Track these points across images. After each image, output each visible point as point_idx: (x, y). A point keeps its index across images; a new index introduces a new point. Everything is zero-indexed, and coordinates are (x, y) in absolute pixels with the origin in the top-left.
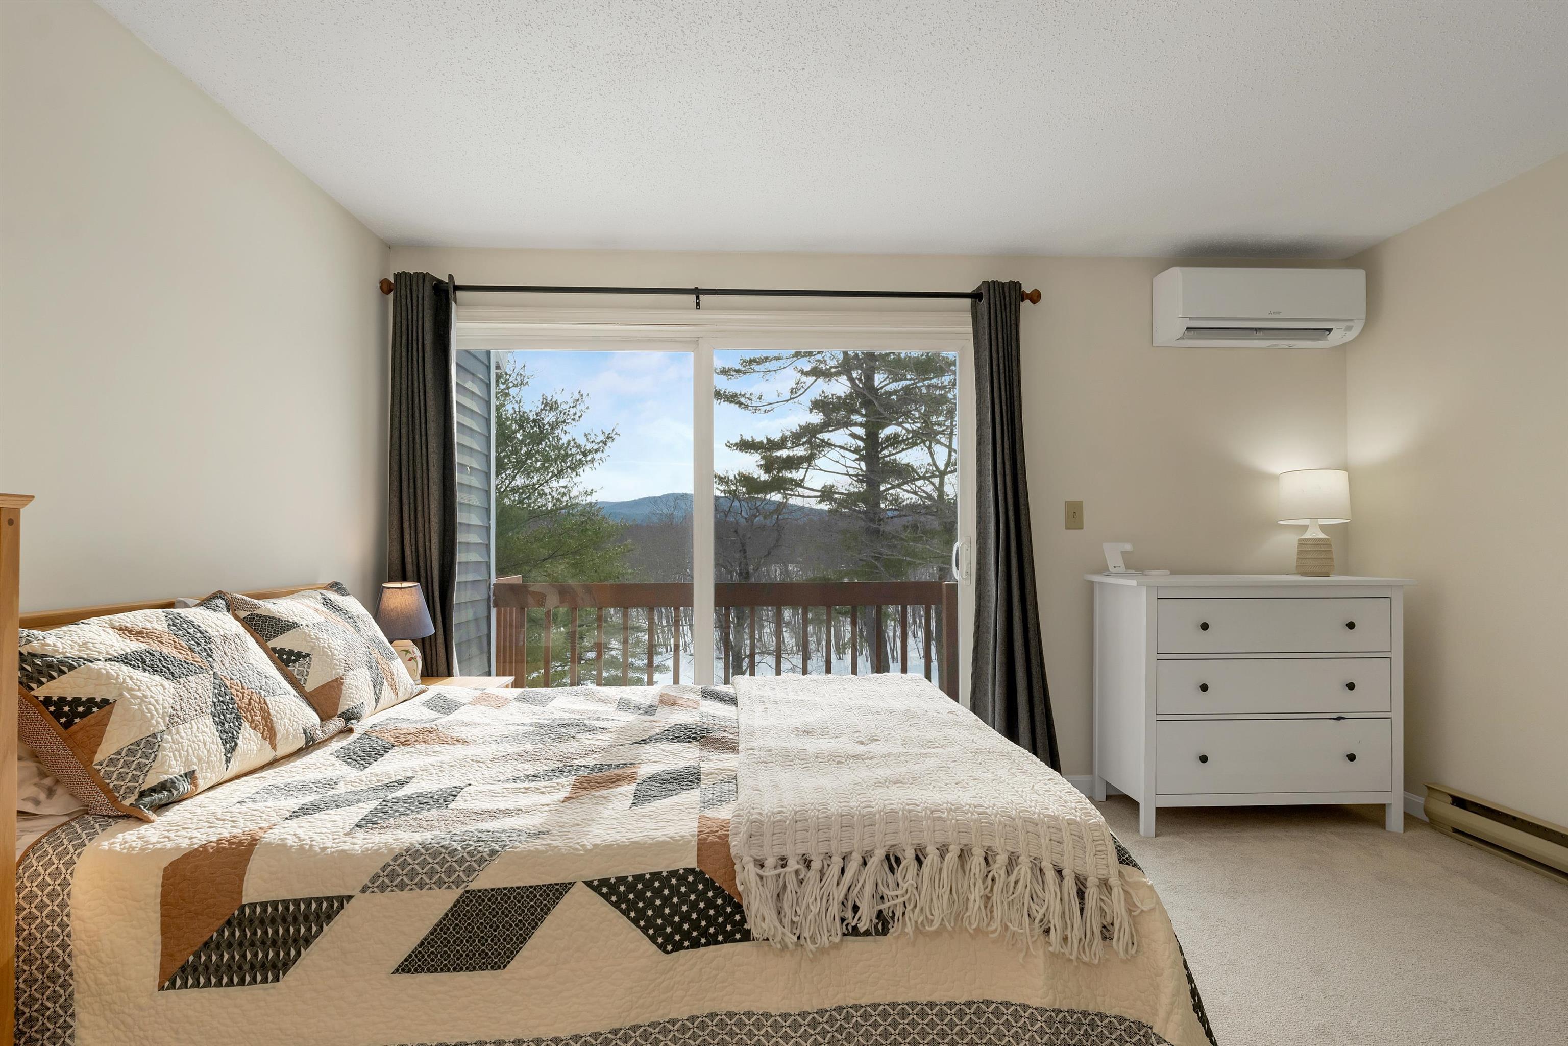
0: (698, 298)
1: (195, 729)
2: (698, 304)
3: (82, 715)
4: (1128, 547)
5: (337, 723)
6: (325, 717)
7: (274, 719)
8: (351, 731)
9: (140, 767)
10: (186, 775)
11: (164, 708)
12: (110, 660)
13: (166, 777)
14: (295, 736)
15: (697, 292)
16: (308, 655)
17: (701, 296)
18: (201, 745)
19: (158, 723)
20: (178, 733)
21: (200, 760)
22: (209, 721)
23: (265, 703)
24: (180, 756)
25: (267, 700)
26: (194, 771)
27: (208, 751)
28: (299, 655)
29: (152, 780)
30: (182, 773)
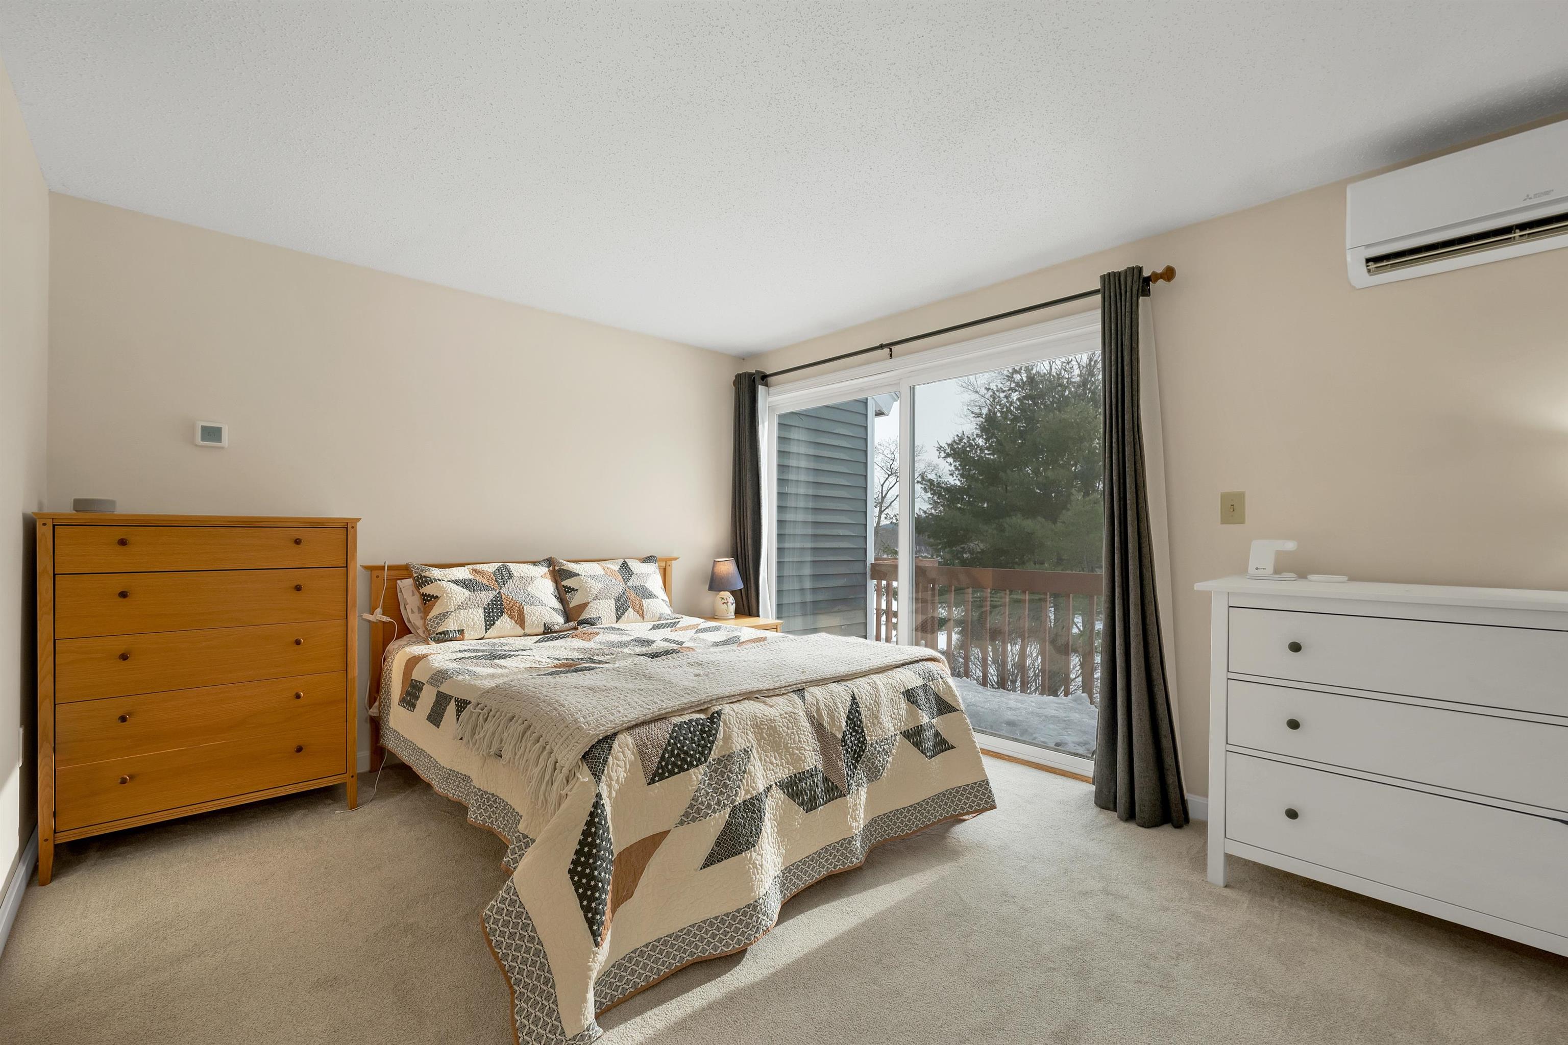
0: (891, 350)
1: (470, 613)
2: (891, 355)
3: (429, 601)
4: (1290, 546)
5: (573, 624)
6: (567, 620)
7: (526, 616)
8: (577, 629)
9: (438, 623)
10: (458, 631)
11: (458, 602)
12: (449, 581)
13: (446, 629)
14: (537, 626)
15: (890, 345)
16: (577, 590)
17: (893, 348)
18: (471, 620)
19: (451, 607)
20: (459, 613)
21: (468, 626)
22: (481, 611)
23: (523, 608)
24: (457, 623)
25: (525, 607)
26: (463, 630)
27: (474, 623)
28: (573, 590)
29: (440, 630)
30: (456, 629)
